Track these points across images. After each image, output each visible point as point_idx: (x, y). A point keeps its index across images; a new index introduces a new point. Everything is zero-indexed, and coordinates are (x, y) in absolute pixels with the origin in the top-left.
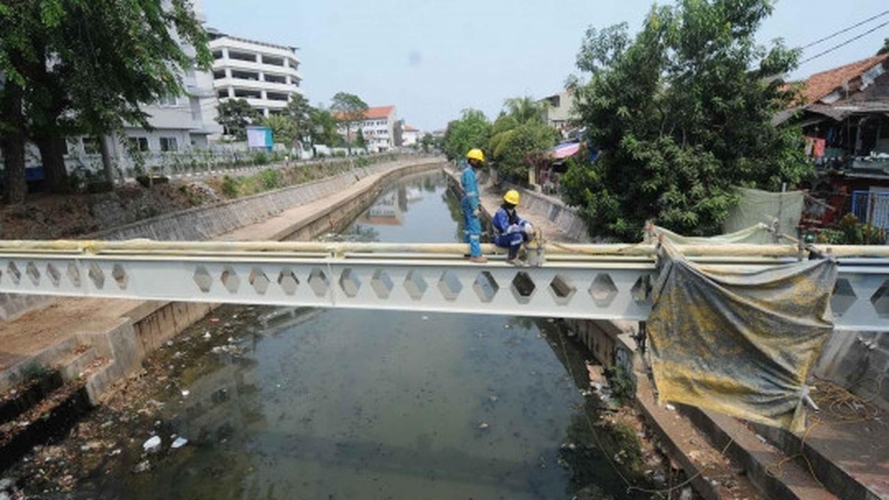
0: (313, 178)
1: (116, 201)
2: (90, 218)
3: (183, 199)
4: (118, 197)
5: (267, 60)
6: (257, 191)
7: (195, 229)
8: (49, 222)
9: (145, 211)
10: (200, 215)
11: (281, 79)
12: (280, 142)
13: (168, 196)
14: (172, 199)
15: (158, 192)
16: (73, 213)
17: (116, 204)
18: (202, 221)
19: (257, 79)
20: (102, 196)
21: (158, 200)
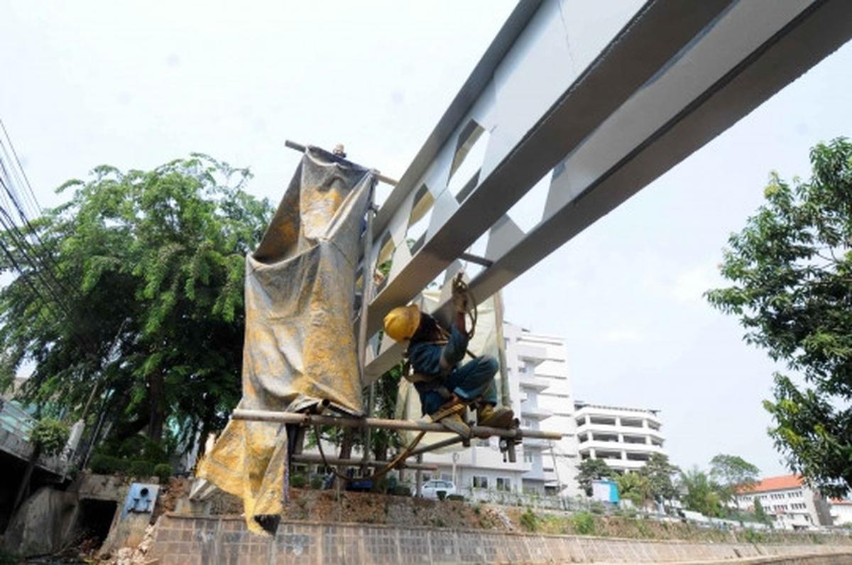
0: (652, 536)
1: (411, 505)
2: (384, 515)
3: (474, 519)
4: (412, 503)
5: (626, 423)
6: (564, 532)
7: (475, 550)
8: (350, 509)
9: (433, 521)
10: (483, 538)
11: (641, 440)
12: (626, 498)
13: (459, 513)
14: (463, 517)
15: (451, 506)
16: (371, 506)
17: (409, 508)
18: (485, 544)
19: (617, 441)
20: (400, 498)
21: (449, 514)
